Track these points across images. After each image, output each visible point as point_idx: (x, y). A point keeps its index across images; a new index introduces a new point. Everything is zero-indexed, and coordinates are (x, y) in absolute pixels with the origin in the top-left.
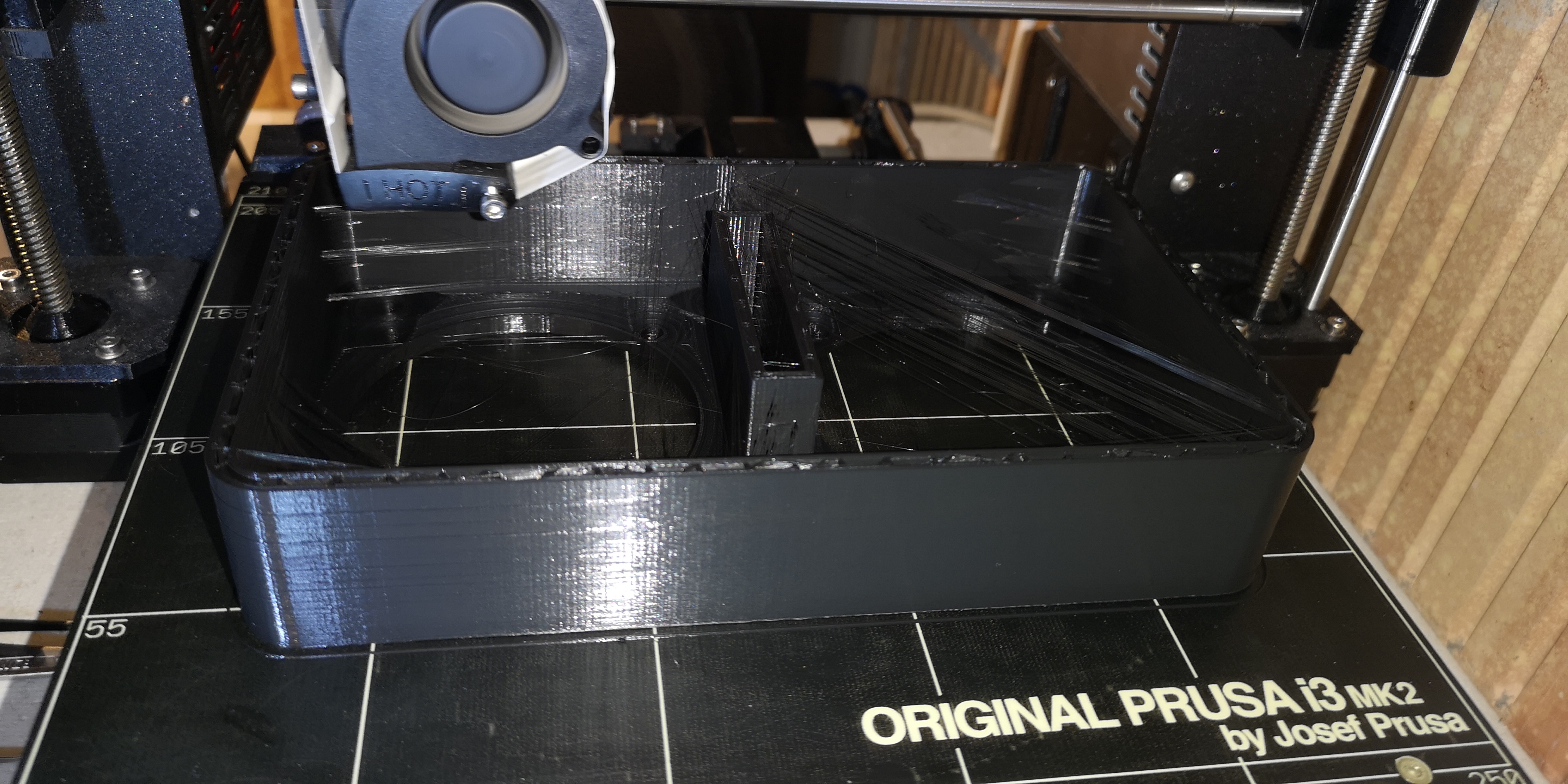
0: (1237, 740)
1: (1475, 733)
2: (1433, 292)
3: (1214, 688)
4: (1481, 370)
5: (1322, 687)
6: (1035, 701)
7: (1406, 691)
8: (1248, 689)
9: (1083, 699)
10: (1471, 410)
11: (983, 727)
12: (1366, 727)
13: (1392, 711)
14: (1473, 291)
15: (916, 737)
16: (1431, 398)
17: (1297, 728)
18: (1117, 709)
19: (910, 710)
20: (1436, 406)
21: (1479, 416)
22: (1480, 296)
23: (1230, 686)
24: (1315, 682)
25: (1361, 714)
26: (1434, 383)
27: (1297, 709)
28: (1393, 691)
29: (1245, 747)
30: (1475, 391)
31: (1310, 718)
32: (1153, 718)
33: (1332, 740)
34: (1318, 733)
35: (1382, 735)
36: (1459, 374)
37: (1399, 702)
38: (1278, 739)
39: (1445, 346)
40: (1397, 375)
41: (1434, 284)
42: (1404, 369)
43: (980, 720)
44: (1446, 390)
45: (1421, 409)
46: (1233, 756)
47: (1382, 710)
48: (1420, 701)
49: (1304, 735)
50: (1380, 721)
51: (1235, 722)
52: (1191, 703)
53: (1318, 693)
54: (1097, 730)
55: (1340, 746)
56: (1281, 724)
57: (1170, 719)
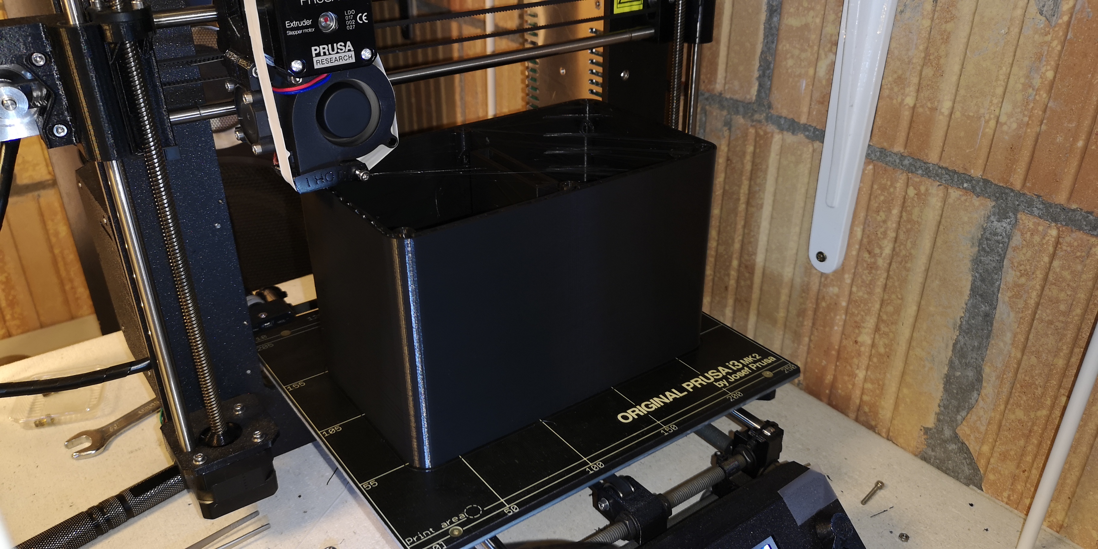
0: (720, 384)
1: (778, 360)
2: (718, 245)
3: (706, 374)
4: (746, 267)
5: (734, 363)
6: (661, 396)
7: (755, 356)
8: (715, 371)
9: (673, 390)
10: (748, 282)
11: (652, 407)
12: (750, 368)
13: (755, 362)
14: (733, 240)
15: (636, 417)
16: (732, 283)
17: (733, 376)
18: (684, 390)
19: (629, 411)
20: (735, 285)
21: (752, 283)
22: (736, 241)
23: (710, 372)
24: (731, 363)
25: (747, 366)
26: (731, 277)
27: (730, 371)
28: (752, 357)
29: (722, 385)
30: (747, 275)
31: (735, 372)
32: (695, 387)
33: (743, 375)
34: (739, 375)
35: (755, 369)
36: (739, 271)
37: (755, 359)
38: (730, 380)
39: (730, 262)
40: (716, 279)
41: (718, 240)
42: (718, 275)
43: (650, 406)
44: (736, 278)
45: (730, 288)
46: (721, 388)
47: (752, 363)
48: (760, 357)
49: (736, 377)
50: (753, 366)
51: (716, 380)
52: (702, 380)
53: (734, 365)
54: (683, 396)
55: (746, 376)
56: (729, 376)
57: (699, 386)
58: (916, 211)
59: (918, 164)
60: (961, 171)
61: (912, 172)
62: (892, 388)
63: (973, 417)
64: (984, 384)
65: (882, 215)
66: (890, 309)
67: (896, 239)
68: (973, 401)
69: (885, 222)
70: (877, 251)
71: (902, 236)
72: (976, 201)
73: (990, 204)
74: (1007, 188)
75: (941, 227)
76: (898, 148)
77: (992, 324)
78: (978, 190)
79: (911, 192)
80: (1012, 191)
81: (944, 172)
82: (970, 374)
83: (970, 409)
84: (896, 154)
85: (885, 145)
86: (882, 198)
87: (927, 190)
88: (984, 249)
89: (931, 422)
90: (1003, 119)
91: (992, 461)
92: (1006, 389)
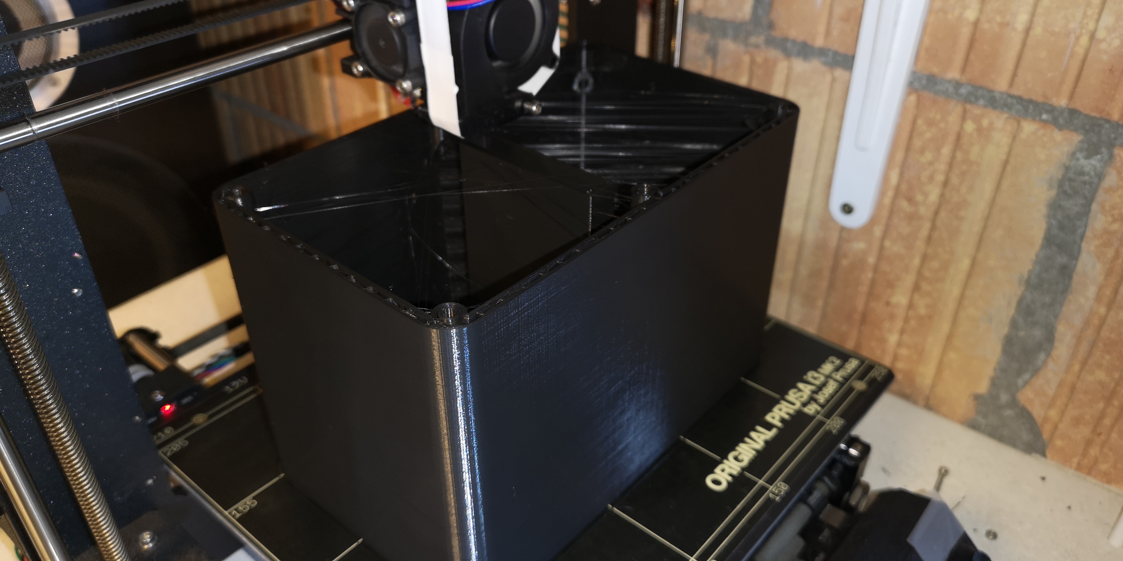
0: (810, 410)
1: (862, 361)
3: (787, 397)
5: (813, 376)
6: (747, 439)
7: (834, 360)
8: (796, 391)
9: (758, 428)
11: (743, 460)
12: (835, 380)
13: (837, 370)
15: (730, 479)
17: (820, 394)
18: (771, 425)
19: (718, 470)
23: (790, 394)
24: (810, 375)
25: (830, 377)
27: (814, 388)
28: (831, 363)
29: (814, 411)
31: (820, 388)
32: (783, 420)
33: (832, 391)
34: (827, 392)
35: (842, 380)
37: (836, 365)
38: (820, 401)
43: (740, 458)
46: (815, 415)
48: (841, 361)
49: (824, 395)
50: (837, 375)
51: (805, 405)
52: (787, 407)
53: (814, 378)
54: (774, 436)
55: (835, 392)
56: (815, 396)
57: (787, 417)
58: (975, 150)
59: (980, 93)
60: (1040, 99)
61: (971, 102)
62: (934, 352)
63: (1039, 381)
64: (1057, 344)
65: (928, 156)
66: (935, 264)
67: (946, 183)
68: (1039, 362)
69: (931, 163)
70: (919, 198)
71: (954, 180)
72: (1058, 135)
73: (1077, 138)
74: (1102, 118)
75: (1009, 168)
76: (954, 74)
77: (1070, 277)
78: (1061, 121)
79: (970, 126)
80: (1108, 121)
81: (1014, 101)
82: (1038, 333)
83: (1036, 372)
84: (950, 82)
85: (936, 70)
86: (928, 135)
87: (991, 124)
88: (1065, 193)
89: (983, 387)
90: (1101, 34)
91: (1061, 426)
92: (1084, 348)
